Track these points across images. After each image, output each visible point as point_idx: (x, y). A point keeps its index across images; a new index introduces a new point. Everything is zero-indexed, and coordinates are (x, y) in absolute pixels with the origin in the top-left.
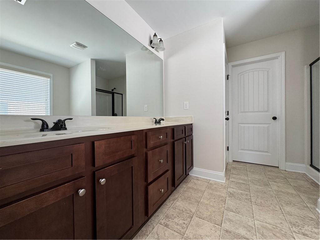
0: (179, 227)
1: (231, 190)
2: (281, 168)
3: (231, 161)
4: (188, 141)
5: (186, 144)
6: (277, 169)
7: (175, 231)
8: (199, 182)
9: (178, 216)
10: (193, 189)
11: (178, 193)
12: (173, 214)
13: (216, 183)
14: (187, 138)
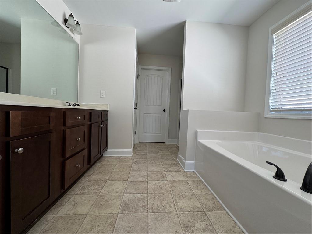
0: (94, 191)
1: (135, 160)
2: (166, 143)
3: (137, 142)
4: (104, 125)
5: (101, 127)
6: (164, 144)
7: (91, 194)
8: (112, 159)
9: (94, 185)
10: (106, 165)
11: (93, 170)
12: (88, 185)
13: (126, 158)
14: (103, 123)
